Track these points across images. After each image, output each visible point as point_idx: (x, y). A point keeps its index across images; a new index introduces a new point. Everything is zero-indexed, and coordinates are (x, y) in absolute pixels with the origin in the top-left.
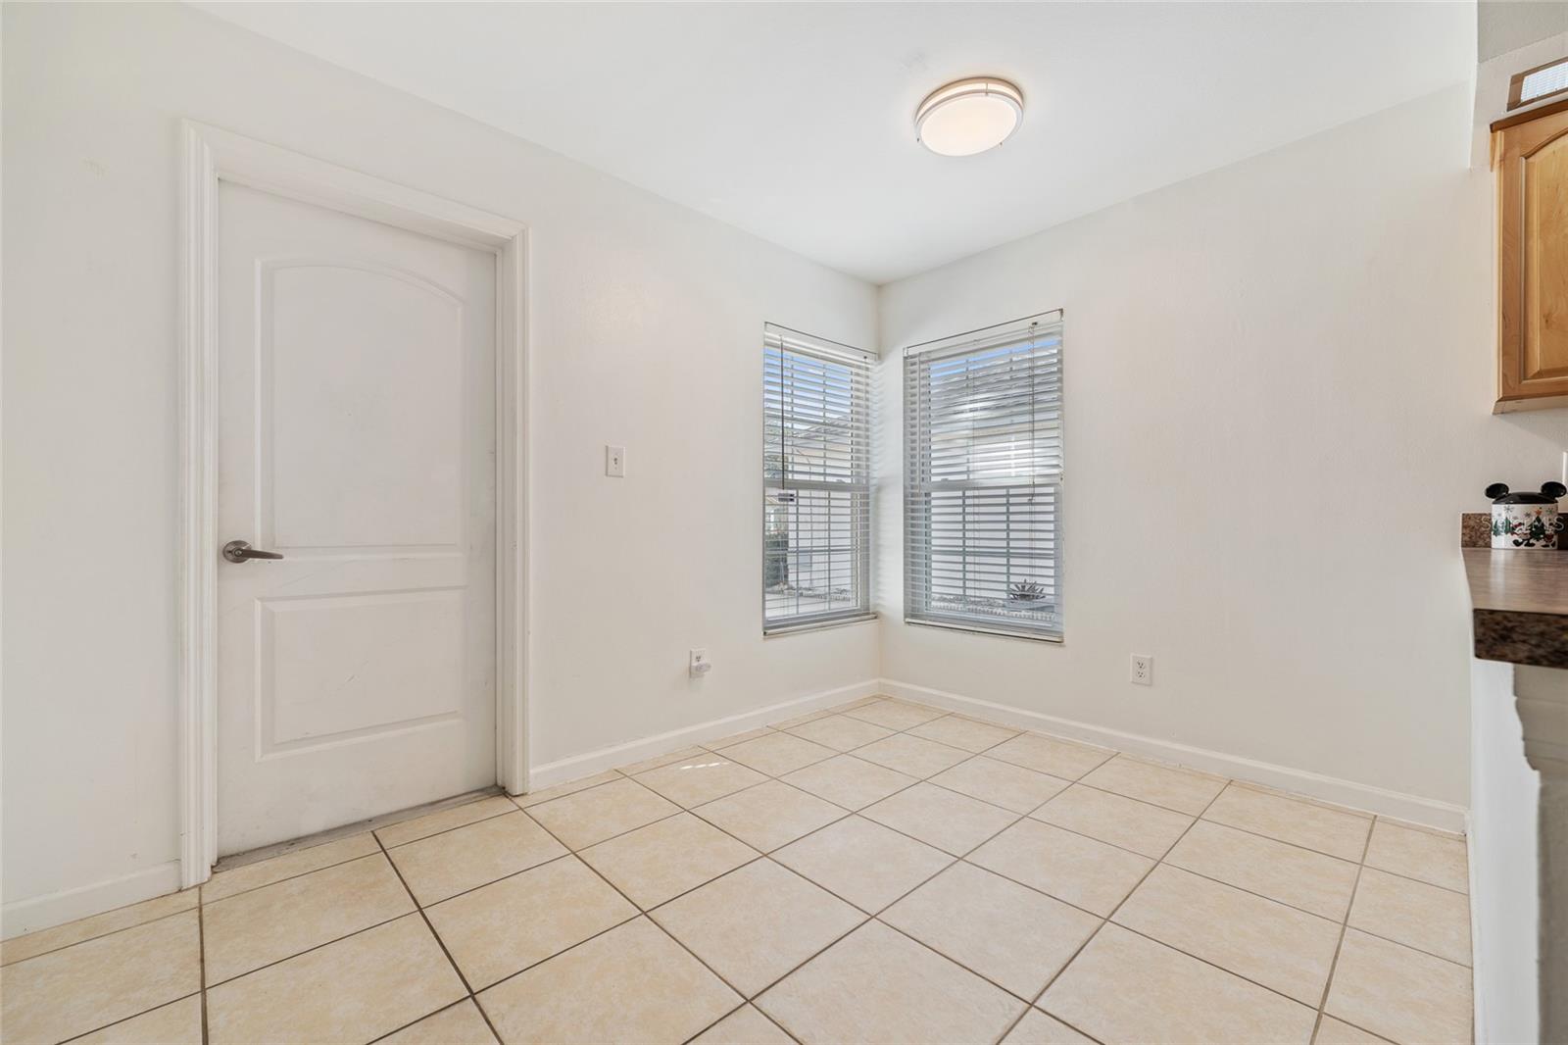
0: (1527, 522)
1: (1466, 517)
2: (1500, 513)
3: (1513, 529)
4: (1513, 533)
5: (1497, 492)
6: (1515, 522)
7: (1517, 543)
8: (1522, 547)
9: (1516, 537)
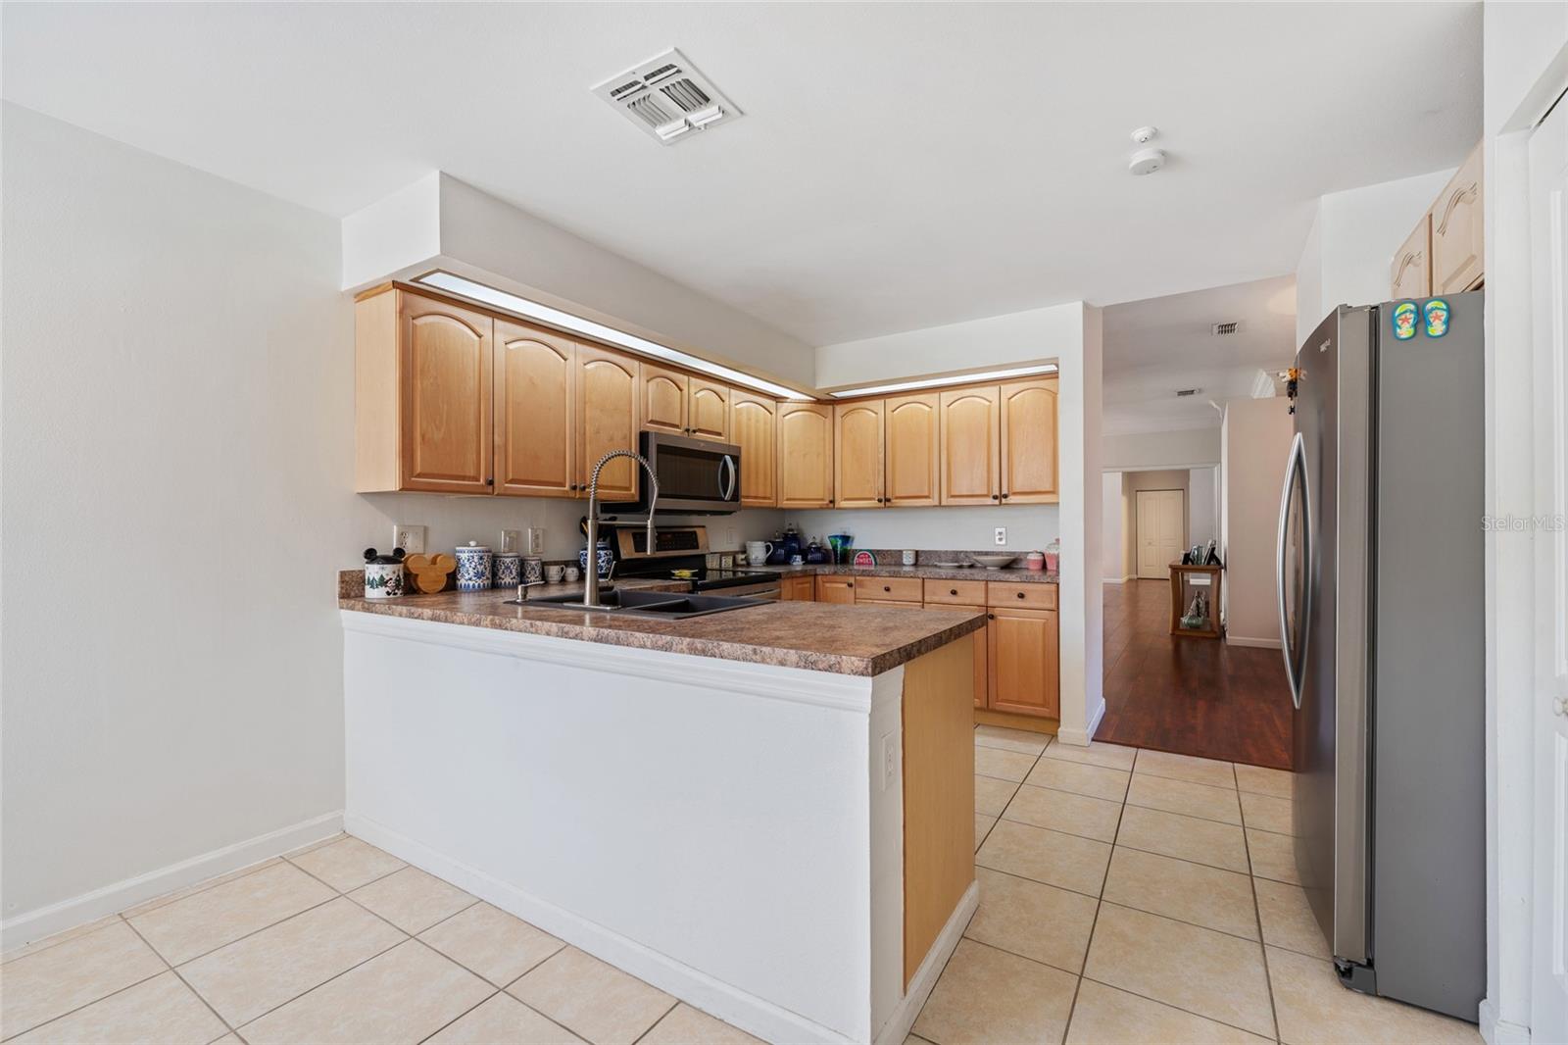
0: (394, 577)
1: (343, 574)
2: (374, 571)
3: (387, 582)
4: (386, 586)
5: (371, 555)
6: (387, 578)
7: (388, 593)
8: (391, 596)
9: (388, 589)
